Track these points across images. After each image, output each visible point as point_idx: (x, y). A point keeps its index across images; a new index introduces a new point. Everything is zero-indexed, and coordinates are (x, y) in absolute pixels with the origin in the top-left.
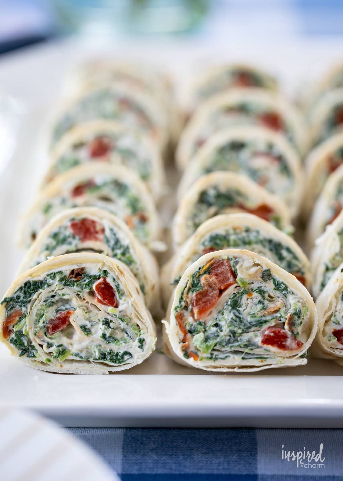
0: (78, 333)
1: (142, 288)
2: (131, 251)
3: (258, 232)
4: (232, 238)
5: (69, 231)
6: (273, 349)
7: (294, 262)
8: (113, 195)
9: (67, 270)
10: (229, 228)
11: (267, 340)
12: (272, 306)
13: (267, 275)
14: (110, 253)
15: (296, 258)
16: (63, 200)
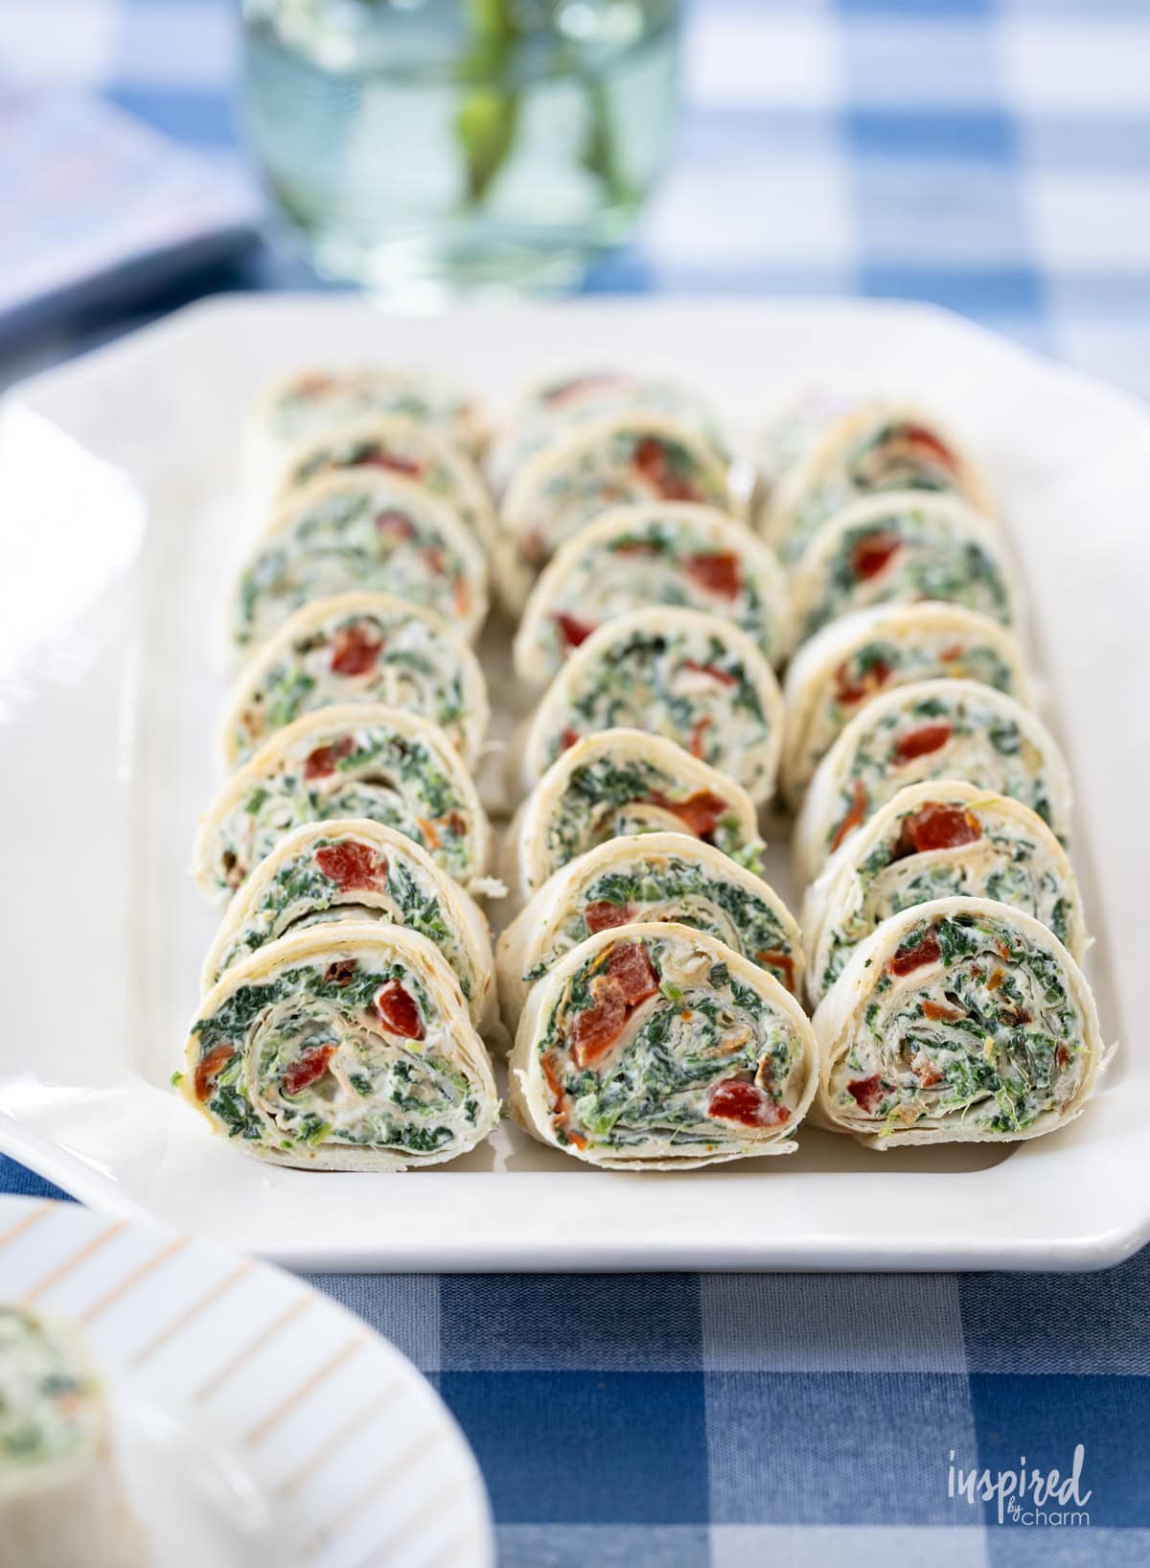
0: (346, 1092)
1: (465, 988)
2: (443, 911)
3: (697, 869)
4: (646, 881)
5: (315, 869)
6: (732, 1124)
7: (770, 928)
8: (394, 774)
9: (321, 963)
10: (640, 859)
11: (721, 1108)
12: (729, 1038)
13: (720, 975)
14: (400, 916)
15: (775, 921)
16: (290, 782)
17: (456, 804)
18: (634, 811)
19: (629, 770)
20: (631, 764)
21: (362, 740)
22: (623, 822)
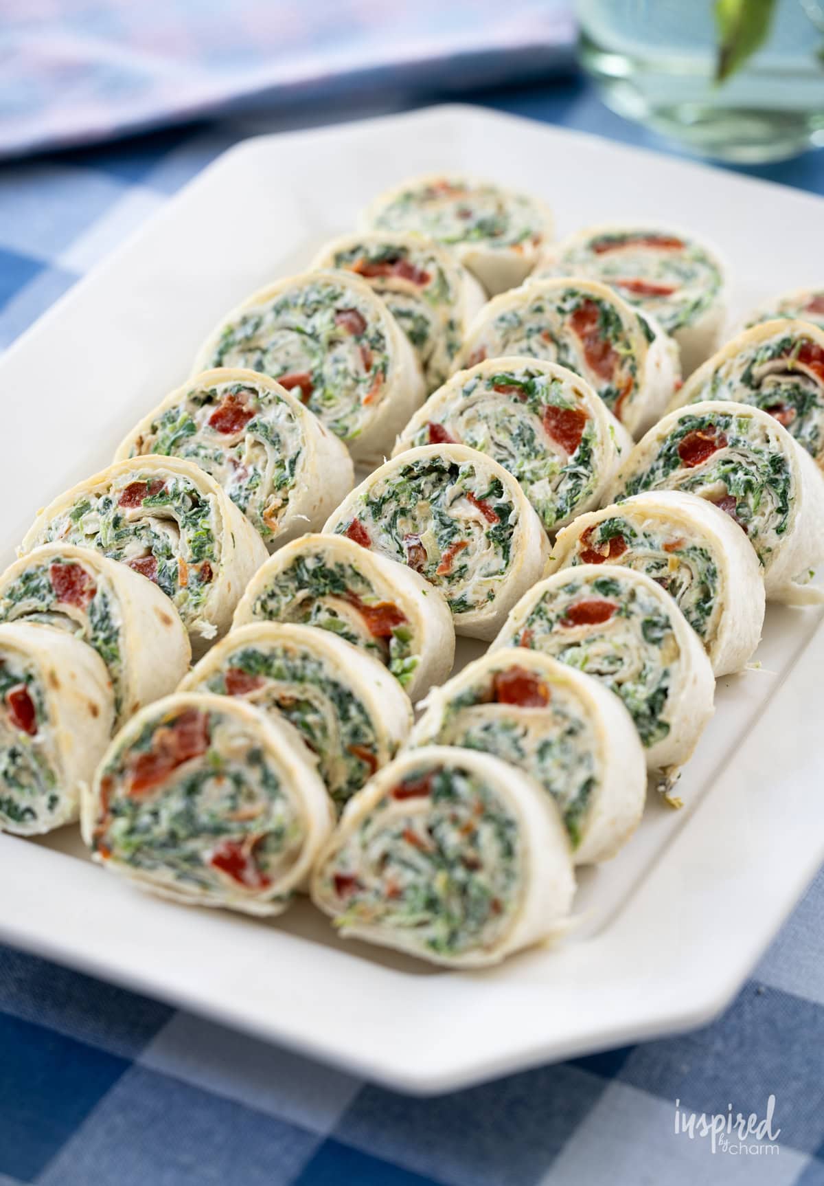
2: (120, 640)
3: (320, 664)
4: (278, 663)
5: (47, 578)
7: (365, 729)
8: (180, 519)
10: (279, 646)
11: (219, 862)
12: (246, 808)
14: (89, 634)
15: (370, 725)
16: (108, 503)
17: (211, 557)
18: (329, 602)
19: (335, 569)
20: (341, 566)
21: (169, 486)
22: (319, 609)
